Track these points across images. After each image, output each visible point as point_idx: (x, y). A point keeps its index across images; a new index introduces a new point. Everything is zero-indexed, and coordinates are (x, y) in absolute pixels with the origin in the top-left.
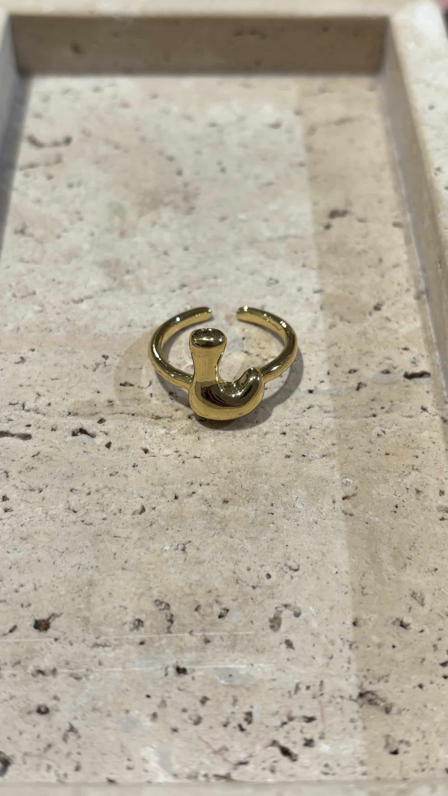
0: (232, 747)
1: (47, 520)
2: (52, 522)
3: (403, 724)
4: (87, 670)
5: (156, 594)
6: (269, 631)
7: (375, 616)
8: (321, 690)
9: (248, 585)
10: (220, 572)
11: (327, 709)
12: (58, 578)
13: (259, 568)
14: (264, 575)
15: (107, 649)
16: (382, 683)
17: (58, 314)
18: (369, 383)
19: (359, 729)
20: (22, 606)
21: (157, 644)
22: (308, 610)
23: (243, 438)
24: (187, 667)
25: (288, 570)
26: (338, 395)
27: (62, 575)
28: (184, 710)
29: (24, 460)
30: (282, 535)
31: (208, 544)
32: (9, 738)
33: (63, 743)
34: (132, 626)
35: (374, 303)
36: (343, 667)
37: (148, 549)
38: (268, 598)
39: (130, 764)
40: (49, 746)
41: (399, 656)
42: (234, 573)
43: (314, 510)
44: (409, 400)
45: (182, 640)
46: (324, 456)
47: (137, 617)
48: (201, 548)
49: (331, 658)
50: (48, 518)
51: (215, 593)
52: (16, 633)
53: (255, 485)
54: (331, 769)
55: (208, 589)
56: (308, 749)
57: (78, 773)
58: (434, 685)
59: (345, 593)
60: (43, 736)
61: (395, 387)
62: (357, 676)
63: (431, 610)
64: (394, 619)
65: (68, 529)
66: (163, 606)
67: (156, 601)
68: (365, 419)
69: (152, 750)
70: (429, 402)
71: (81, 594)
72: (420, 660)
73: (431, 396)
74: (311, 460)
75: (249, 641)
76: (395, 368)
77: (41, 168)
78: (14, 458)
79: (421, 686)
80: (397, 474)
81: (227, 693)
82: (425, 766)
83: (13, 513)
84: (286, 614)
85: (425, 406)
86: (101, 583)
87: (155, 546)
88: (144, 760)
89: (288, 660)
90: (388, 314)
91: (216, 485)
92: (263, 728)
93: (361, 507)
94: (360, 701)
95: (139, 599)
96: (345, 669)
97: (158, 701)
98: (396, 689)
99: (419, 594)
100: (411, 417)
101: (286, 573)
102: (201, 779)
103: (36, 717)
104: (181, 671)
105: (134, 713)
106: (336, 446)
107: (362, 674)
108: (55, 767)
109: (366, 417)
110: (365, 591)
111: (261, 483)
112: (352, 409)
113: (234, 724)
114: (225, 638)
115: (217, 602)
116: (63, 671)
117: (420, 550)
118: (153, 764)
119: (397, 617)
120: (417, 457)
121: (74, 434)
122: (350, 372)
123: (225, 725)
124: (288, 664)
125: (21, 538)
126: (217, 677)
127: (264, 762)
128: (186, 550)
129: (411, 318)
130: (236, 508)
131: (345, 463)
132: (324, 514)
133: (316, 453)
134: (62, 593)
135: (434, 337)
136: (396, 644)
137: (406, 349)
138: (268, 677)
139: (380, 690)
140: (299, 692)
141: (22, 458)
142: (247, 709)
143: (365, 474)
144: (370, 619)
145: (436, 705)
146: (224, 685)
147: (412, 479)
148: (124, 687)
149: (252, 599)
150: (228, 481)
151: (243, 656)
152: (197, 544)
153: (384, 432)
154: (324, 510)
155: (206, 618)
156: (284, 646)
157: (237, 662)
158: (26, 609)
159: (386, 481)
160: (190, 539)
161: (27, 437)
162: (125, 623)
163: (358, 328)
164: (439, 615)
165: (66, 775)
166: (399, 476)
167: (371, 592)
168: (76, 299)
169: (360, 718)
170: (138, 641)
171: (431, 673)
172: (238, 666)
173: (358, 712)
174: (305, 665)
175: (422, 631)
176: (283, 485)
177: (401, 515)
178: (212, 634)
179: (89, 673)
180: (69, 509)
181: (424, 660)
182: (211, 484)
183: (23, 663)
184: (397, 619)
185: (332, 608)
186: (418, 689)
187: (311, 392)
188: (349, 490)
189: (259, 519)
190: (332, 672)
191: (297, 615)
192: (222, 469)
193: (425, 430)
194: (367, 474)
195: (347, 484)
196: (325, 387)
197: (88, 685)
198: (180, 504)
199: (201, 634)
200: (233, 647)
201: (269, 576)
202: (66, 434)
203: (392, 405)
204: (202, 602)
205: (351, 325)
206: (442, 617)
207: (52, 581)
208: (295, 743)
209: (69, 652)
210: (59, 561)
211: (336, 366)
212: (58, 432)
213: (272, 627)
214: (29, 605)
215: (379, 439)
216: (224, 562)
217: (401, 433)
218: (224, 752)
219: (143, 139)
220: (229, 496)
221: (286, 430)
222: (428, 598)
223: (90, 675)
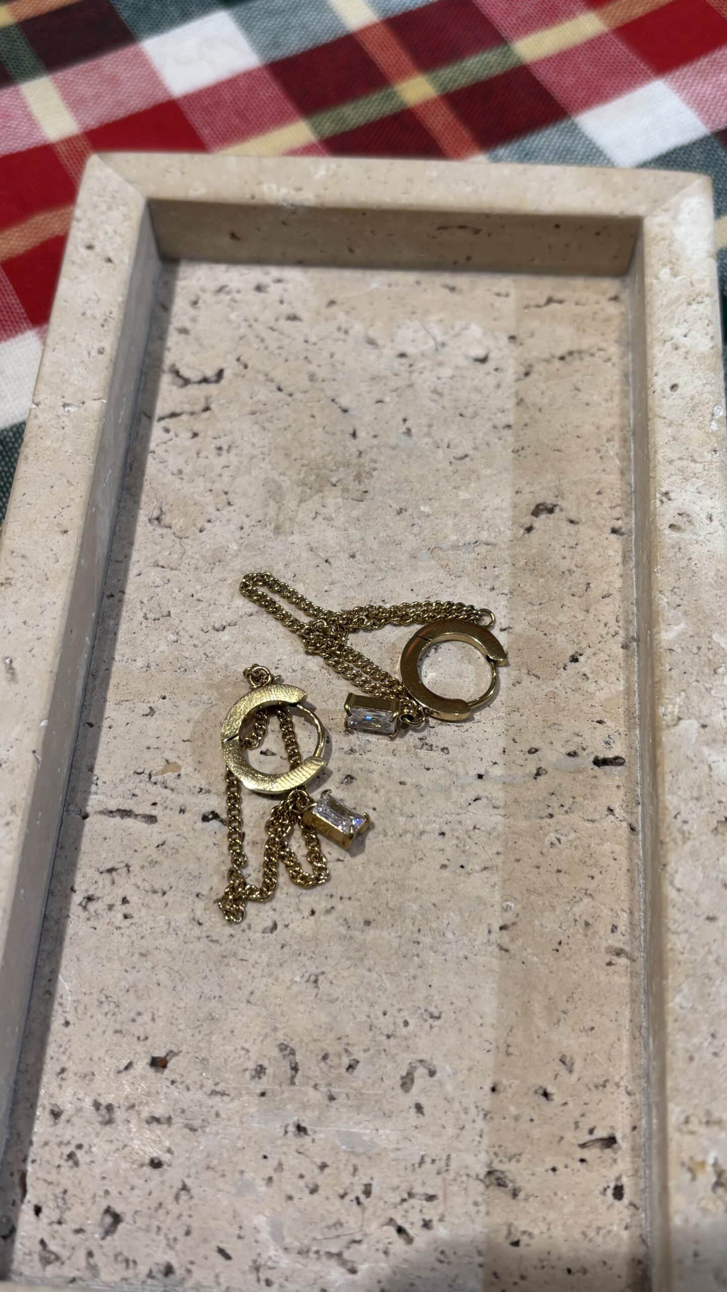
0: (347, 1222)
1: (168, 933)
2: (174, 936)
3: (528, 1213)
4: (203, 1120)
5: (280, 1035)
6: (399, 1091)
7: (516, 1082)
8: (447, 1166)
9: (382, 1033)
10: (353, 1015)
11: (450, 1188)
12: (178, 1008)
13: (396, 1013)
14: (400, 1022)
15: (226, 1098)
16: (513, 1161)
17: (195, 646)
18: (550, 770)
19: (482, 1214)
20: (139, 1038)
21: (278, 1098)
22: (444, 1070)
23: (395, 838)
24: (309, 1128)
25: (428, 1018)
26: (511, 784)
27: (182, 1004)
28: (302, 1176)
29: (147, 852)
30: (426, 972)
31: (343, 977)
32: (120, 1193)
33: (175, 1203)
34: (253, 1073)
35: (571, 653)
36: (473, 1140)
37: (277, 979)
38: (403, 1051)
39: (242, 1234)
40: (160, 1205)
41: (536, 1133)
42: (368, 1017)
43: (466, 942)
44: (594, 797)
45: (306, 1094)
46: (485, 868)
47: (260, 1062)
48: (334, 981)
49: (463, 1128)
50: (171, 931)
51: (345, 1040)
52: (131, 1071)
53: (403, 903)
54: (447, 1257)
55: (338, 1036)
56: (425, 1232)
57: (189, 1238)
58: (569, 1170)
59: (489, 1051)
60: (155, 1194)
61: (581, 777)
62: (487, 1152)
63: (579, 1079)
64: (537, 1087)
65: (191, 946)
66: (287, 1052)
67: (281, 1044)
68: (539, 821)
69: (265, 1218)
70: (617, 800)
71: (201, 1028)
72: (558, 1139)
73: (622, 791)
74: (469, 874)
75: (377, 1101)
76: (584, 749)
77: (184, 417)
78: (137, 848)
79: (554, 1170)
80: (566, 900)
81: (347, 1160)
82: (545, 1263)
83: (133, 921)
84: (421, 1072)
85: (612, 808)
86: (223, 1017)
87: (286, 975)
88: (256, 1230)
89: (416, 1127)
90: (586, 670)
91: (359, 900)
92: (381, 1204)
93: (520, 942)
94: (487, 1181)
95: (262, 1041)
96: (476, 1143)
97: (276, 1163)
98: (528, 1171)
99: (568, 1059)
100: (593, 821)
101: (426, 1020)
102: (312, 1255)
103: (147, 1170)
104: (301, 1129)
105: (249, 1175)
106: (502, 856)
107: (493, 1150)
108: (164, 1230)
109: (541, 818)
110: (511, 1050)
111: (409, 901)
112: (526, 805)
113: (351, 1196)
114: (352, 1096)
115: (346, 1051)
116: (178, 1121)
117: (579, 1003)
118: (264, 1236)
119: (540, 1084)
120: (593, 878)
121: (205, 819)
122: (530, 752)
123: (342, 1197)
124: (415, 1133)
125: (142, 955)
126: (338, 1142)
127: (378, 1242)
128: (319, 983)
129: (612, 678)
130: (378, 932)
131: (509, 880)
132: (476, 948)
133: (474, 865)
134: (181, 1027)
135: (637, 706)
136: (535, 1118)
137: (600, 722)
138: (392, 1147)
139: (510, 1171)
140: (423, 1165)
141: (145, 847)
142: (366, 1180)
143: (529, 897)
144: (510, 1086)
145: (567, 1194)
146: (345, 1151)
147: (583, 907)
148: (240, 1144)
149: (385, 1050)
150: (373, 895)
151: (368, 1119)
152: (330, 976)
153: (559, 840)
154: (477, 942)
155: (333, 1070)
156: (413, 1110)
157: (361, 1126)
158: (142, 1043)
159: (553, 908)
160: (323, 969)
161: (152, 819)
162: (246, 1070)
163: (547, 688)
164: (587, 1086)
165: (175, 1239)
166: (569, 902)
167: (516, 1053)
168: (217, 626)
169: (484, 1200)
170: (259, 1091)
171: (568, 1155)
172: (361, 1131)
173: (483, 1194)
174: (433, 1136)
175: (566, 1104)
176: (434, 905)
177: (564, 955)
178: (338, 1090)
179: (205, 1124)
180: (194, 919)
181: (562, 1138)
182: (353, 898)
183: (137, 1108)
184: (541, 1087)
185: (470, 1069)
186: (551, 1173)
187: (480, 777)
188: (509, 917)
189: (403, 949)
190: (461, 1146)
191: (432, 1073)
192: (367, 879)
193: (608, 840)
194: (533, 897)
195: (506, 909)
196: (497, 771)
197: (203, 1140)
198: (316, 922)
199: (325, 1089)
200: (358, 1108)
201: (406, 1023)
202: (196, 818)
203: (574, 802)
204: (331, 1050)
205: (540, 681)
206: (590, 1089)
207: (172, 1012)
208: (412, 1224)
209: (187, 1099)
210: (179, 988)
211: (514, 740)
212: (187, 815)
213: (404, 1085)
214: (147, 1038)
215: (551, 850)
216: (357, 1002)
217: (577, 842)
218: (338, 1226)
219: (312, 377)
220: (371, 915)
221: (445, 829)
222: (577, 1067)
223: (206, 1127)
